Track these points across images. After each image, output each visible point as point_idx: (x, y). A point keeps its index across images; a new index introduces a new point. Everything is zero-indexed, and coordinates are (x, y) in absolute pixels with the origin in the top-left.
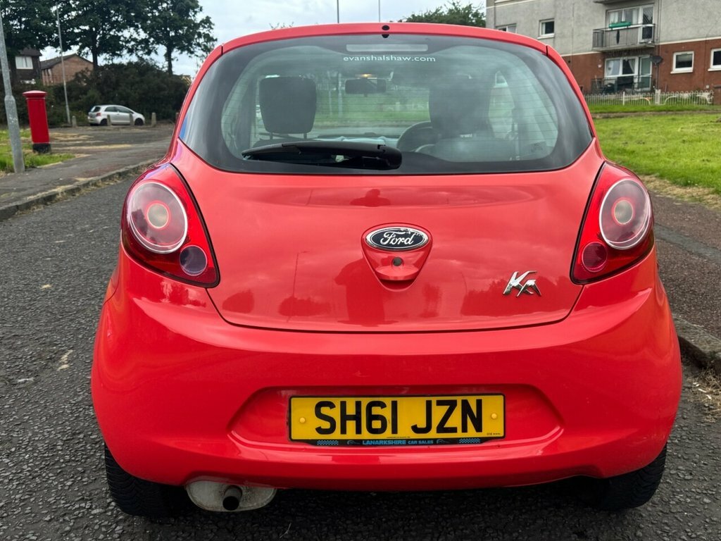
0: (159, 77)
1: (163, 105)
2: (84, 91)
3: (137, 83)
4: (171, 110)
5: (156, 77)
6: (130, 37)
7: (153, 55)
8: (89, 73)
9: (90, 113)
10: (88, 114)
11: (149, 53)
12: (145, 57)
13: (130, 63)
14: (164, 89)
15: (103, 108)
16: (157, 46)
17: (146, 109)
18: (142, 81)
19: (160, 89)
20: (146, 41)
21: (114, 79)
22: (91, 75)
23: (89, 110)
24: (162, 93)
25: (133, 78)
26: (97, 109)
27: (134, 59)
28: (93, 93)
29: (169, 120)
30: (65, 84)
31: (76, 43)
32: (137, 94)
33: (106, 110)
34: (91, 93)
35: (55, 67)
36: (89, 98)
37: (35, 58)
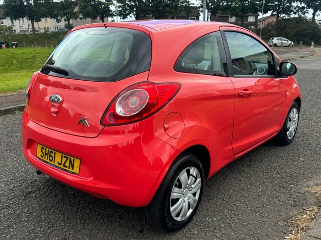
0: (305, 24)
1: (305, 37)
2: (270, 31)
3: (294, 27)
4: (308, 40)
5: (304, 24)
6: (296, 6)
7: (306, 14)
8: (273, 23)
9: (269, 41)
10: (268, 41)
11: (304, 14)
12: (302, 15)
13: (294, 18)
14: (307, 30)
15: (275, 39)
16: (308, 10)
17: (296, 39)
18: (297, 26)
19: (305, 30)
20: (303, 8)
21: (284, 26)
22: (274, 24)
23: (269, 40)
24: (305, 32)
25: (293, 25)
26: (273, 39)
27: (297, 16)
28: (273, 32)
29: (306, 44)
30: (261, 28)
32: (293, 32)
33: (277, 40)
34: (272, 32)
35: (266, 20)
36: (271, 34)
37: (257, 17)
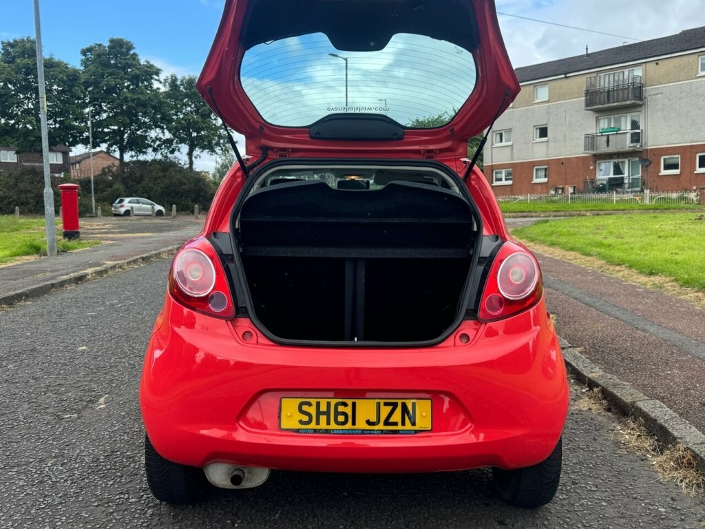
0: (180, 173)
1: (183, 198)
2: (110, 185)
3: (160, 177)
4: (190, 203)
5: (178, 173)
6: (156, 137)
7: (176, 153)
8: (115, 168)
9: (114, 204)
10: (112, 206)
11: (172, 152)
12: (169, 155)
13: (154, 161)
14: (186, 184)
15: (127, 200)
16: (180, 145)
17: (167, 202)
18: (164, 176)
19: (181, 183)
20: (169, 142)
21: (138, 175)
22: (117, 170)
23: (114, 202)
24: (183, 187)
25: (156, 173)
26: (121, 201)
27: (159, 157)
28: (118, 186)
29: (187, 211)
30: (92, 178)
31: (105, 141)
32: (159, 188)
33: (129, 202)
34: (116, 186)
35: (83, 162)
36: (115, 190)
37: (65, 154)
